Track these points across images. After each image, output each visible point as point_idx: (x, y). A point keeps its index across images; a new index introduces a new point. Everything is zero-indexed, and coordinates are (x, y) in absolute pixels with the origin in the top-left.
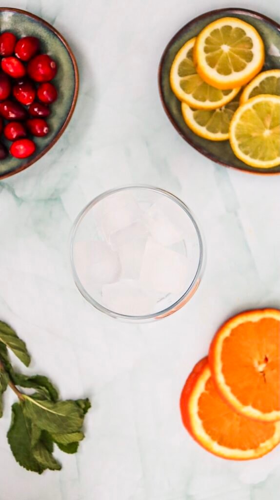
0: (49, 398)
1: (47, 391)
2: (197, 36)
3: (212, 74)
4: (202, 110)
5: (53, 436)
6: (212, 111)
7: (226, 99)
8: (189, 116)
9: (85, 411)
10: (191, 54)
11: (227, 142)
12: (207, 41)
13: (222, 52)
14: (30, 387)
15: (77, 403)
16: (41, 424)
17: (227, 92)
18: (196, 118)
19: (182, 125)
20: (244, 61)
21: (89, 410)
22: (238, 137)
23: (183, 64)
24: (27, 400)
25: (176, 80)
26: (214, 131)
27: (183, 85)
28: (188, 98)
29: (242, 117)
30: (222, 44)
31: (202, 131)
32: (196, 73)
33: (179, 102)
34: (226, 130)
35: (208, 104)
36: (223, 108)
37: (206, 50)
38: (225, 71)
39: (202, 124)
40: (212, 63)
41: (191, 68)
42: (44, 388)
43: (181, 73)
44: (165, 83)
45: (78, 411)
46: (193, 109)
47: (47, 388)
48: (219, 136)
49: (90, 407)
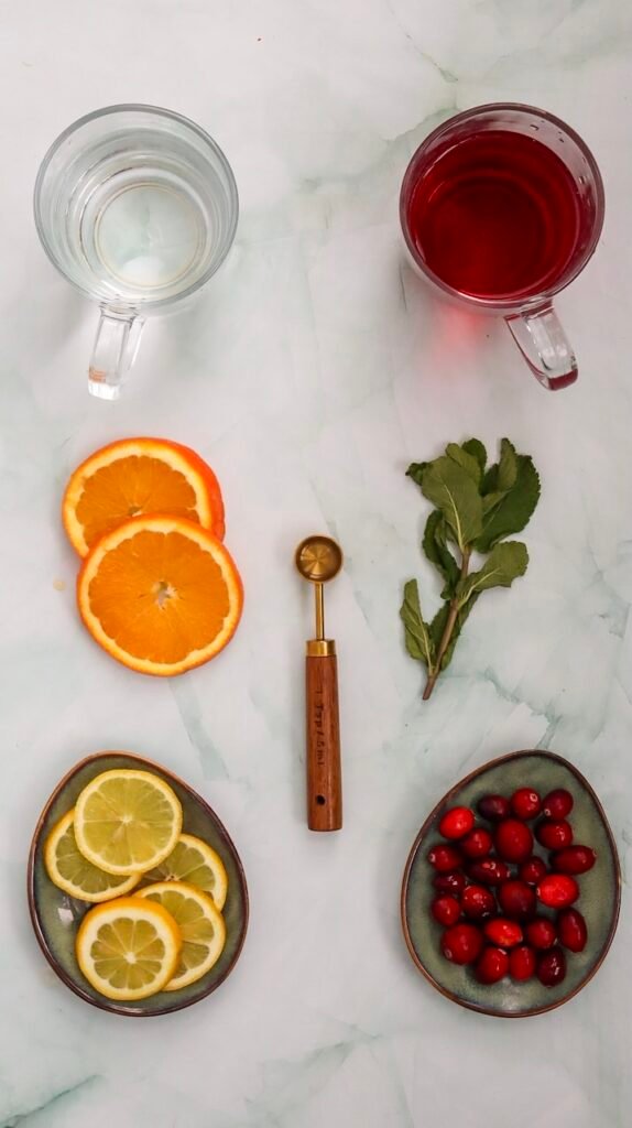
0: (443, 522)
1: (437, 530)
2: (161, 992)
3: (164, 932)
4: (197, 889)
6: (184, 881)
7: (159, 889)
8: (219, 890)
9: (424, 465)
10: (179, 970)
11: (186, 829)
12: (151, 979)
13: (138, 955)
14: (448, 553)
15: (419, 482)
17: (154, 898)
18: (212, 882)
19: (235, 882)
20: (114, 929)
22: (167, 831)
23: (196, 963)
25: (215, 946)
26: (195, 852)
27: (209, 934)
28: (211, 914)
29: (151, 855)
30: (133, 966)
31: (210, 860)
32: (184, 942)
33: (224, 913)
34: (179, 846)
35: (187, 893)
36: (168, 878)
37: (158, 967)
38: (145, 928)
39: (207, 870)
40: (158, 947)
41: (188, 952)
42: (437, 537)
43: (205, 951)
44: (231, 949)
45: (427, 474)
46: (209, 895)
47: (433, 533)
48: (191, 843)
49: (414, 464)
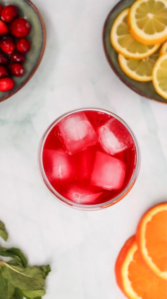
0: (21, 264)
1: (19, 259)
2: (130, 7)
3: (140, 33)
4: (133, 59)
5: (24, 292)
6: (140, 61)
7: (150, 52)
8: (124, 63)
9: (47, 274)
10: (126, 20)
11: (150, 83)
12: (138, 10)
13: (148, 18)
14: (7, 256)
15: (41, 268)
16: (14, 283)
17: (151, 47)
18: (129, 65)
19: (118, 69)
20: (163, 25)
21: (50, 273)
22: (159, 79)
23: (120, 27)
24: (5, 266)
25: (115, 37)
26: (141, 74)
27: (120, 42)
28: (123, 50)
29: (162, 65)
30: (148, 12)
31: (133, 74)
32: (129, 33)
33: (117, 54)
34: (150, 74)
35: (138, 55)
36: (148, 59)
37: (137, 17)
38: (150, 32)
39: (132, 69)
40: (140, 26)
41: (126, 29)
42: (17, 257)
43: (119, 33)
44: (107, 39)
45: (42, 274)
46: (127, 58)
47: (20, 257)
48: (144, 78)
49: (50, 271)
